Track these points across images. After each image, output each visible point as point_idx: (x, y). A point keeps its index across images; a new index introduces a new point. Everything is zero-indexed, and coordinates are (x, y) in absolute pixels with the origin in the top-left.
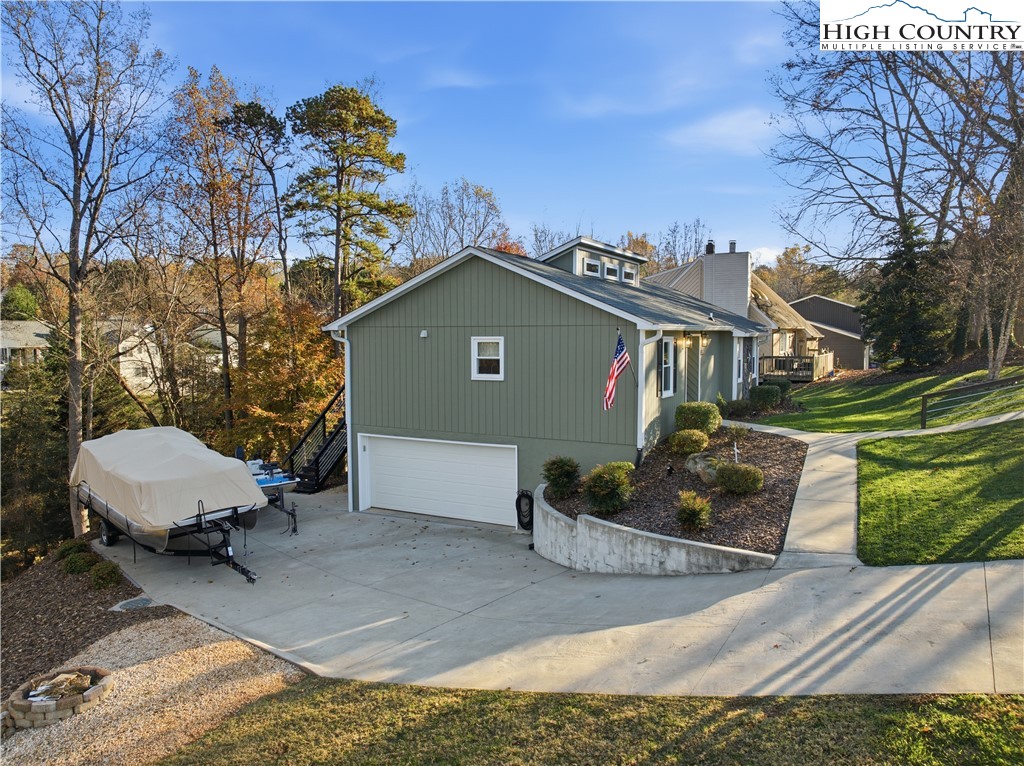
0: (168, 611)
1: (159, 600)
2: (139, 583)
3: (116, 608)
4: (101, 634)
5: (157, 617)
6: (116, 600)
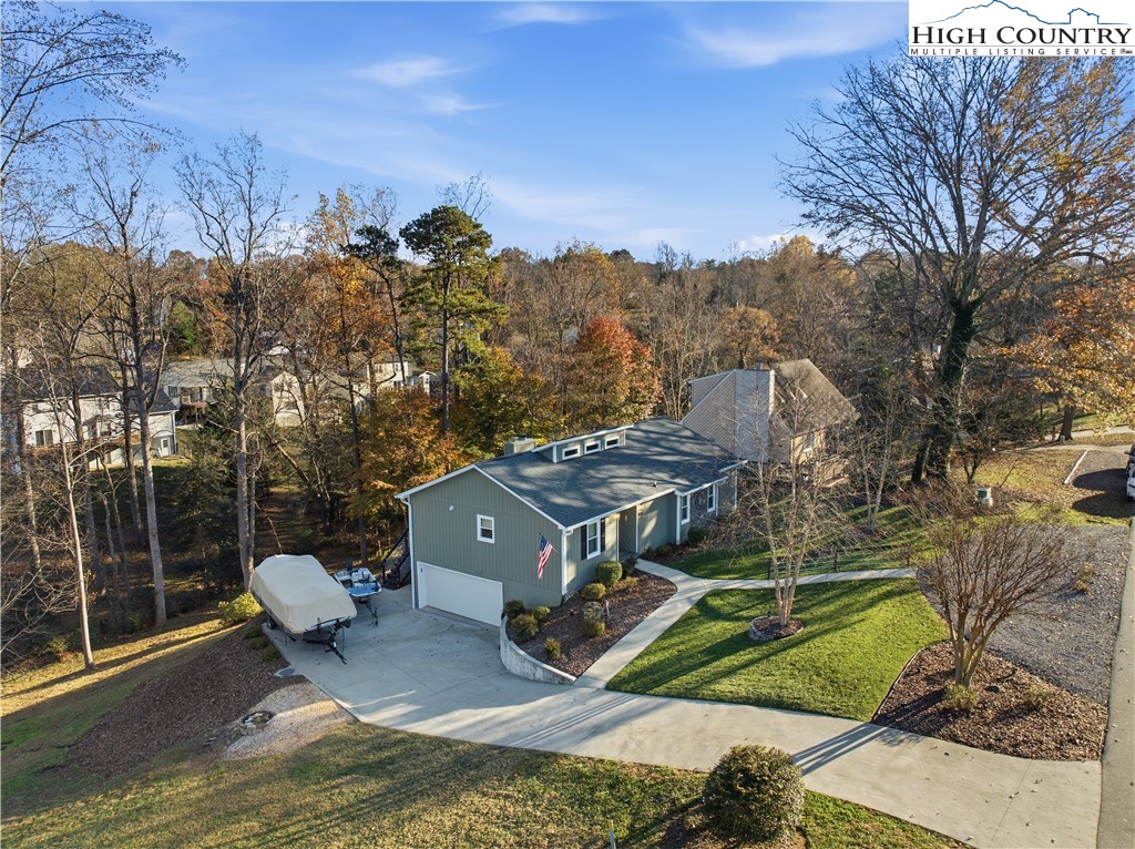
0: (301, 679)
1: (298, 672)
2: (289, 660)
3: (277, 674)
4: (271, 691)
5: (297, 683)
6: (277, 669)
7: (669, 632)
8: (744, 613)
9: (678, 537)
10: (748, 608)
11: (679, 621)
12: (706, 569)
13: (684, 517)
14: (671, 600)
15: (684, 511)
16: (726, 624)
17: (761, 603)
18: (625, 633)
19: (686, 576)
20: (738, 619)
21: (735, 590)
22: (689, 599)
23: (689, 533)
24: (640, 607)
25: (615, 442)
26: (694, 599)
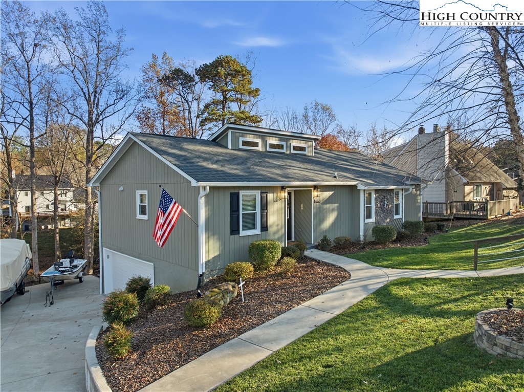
7: (323, 330)
8: (452, 306)
9: (362, 233)
10: (456, 300)
11: (342, 314)
12: (391, 260)
13: (369, 216)
14: (339, 287)
15: (368, 210)
16: (423, 321)
17: (477, 294)
18: (253, 326)
19: (365, 265)
20: (442, 314)
21: (431, 279)
22: (365, 287)
23: (373, 230)
24: (293, 293)
25: (303, 149)
26: (371, 287)
